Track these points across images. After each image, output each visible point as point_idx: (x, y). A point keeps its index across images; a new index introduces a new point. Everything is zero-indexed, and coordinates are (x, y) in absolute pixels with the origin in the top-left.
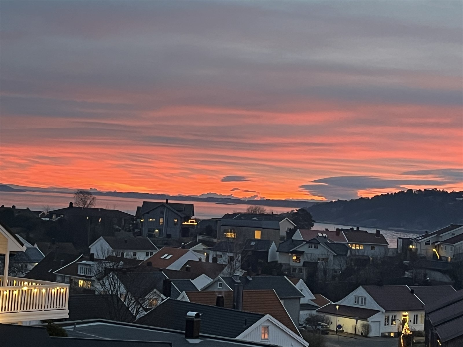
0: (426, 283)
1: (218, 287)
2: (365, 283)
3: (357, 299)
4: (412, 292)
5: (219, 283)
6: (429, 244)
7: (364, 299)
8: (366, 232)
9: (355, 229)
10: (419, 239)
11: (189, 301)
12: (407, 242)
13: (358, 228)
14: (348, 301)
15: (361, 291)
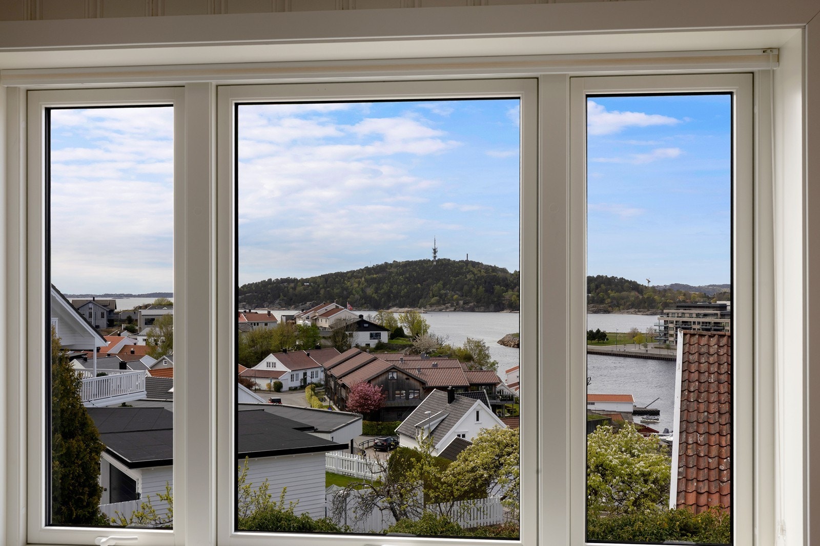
0: (318, 348)
1: (164, 364)
2: (274, 352)
3: (268, 364)
4: (308, 355)
5: (164, 361)
6: (309, 318)
7: (274, 365)
8: (256, 313)
9: (248, 311)
10: (301, 315)
11: (151, 376)
12: (292, 318)
13: (250, 311)
14: (262, 366)
15: (271, 358)
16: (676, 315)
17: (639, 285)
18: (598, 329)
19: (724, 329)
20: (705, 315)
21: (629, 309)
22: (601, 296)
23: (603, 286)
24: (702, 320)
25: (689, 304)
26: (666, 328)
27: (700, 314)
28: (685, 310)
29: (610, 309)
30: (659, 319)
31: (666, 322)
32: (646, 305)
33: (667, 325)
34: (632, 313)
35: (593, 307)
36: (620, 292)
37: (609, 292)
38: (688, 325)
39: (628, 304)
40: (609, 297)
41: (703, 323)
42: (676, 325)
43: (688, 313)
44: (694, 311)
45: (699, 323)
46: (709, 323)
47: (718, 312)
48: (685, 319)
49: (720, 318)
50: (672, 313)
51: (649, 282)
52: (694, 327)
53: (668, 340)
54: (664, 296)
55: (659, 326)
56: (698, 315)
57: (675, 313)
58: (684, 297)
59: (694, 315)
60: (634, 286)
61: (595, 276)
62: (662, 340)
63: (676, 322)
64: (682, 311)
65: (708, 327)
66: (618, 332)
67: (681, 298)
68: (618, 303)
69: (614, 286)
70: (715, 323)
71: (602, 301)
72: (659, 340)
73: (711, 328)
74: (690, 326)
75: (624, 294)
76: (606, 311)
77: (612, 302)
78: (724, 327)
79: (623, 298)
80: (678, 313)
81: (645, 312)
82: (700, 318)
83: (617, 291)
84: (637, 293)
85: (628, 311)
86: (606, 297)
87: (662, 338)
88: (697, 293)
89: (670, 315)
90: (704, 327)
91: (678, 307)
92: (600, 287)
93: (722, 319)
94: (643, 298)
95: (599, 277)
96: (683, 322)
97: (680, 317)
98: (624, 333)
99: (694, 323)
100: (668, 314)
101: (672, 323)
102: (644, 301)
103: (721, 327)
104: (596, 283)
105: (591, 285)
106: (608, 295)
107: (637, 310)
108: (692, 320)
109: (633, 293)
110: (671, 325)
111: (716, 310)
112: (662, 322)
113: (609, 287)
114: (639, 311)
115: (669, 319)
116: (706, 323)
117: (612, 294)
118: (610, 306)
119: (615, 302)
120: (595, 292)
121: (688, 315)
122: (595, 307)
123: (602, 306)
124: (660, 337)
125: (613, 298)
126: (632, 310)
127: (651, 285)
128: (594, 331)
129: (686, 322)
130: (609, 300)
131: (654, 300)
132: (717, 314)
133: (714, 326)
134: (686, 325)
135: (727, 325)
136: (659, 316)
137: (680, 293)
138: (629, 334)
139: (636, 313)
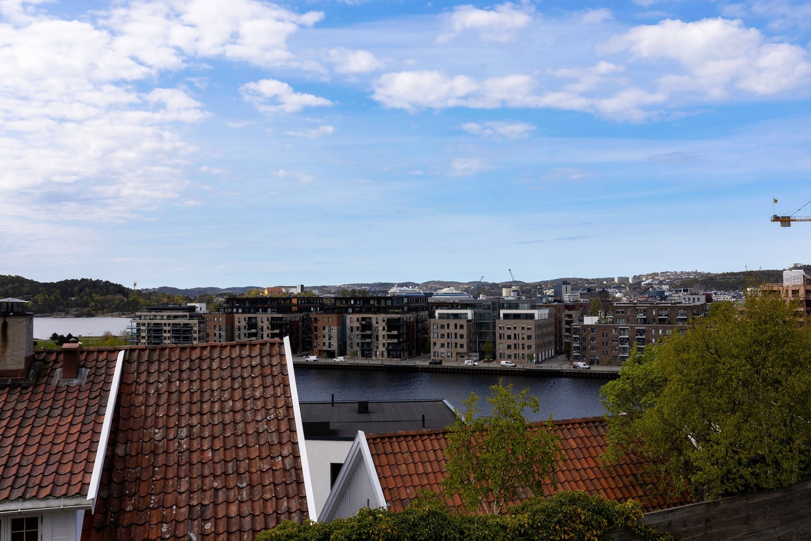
16: (148, 318)
17: (125, 288)
18: (70, 334)
19: (192, 329)
20: (176, 317)
21: (114, 312)
22: (85, 299)
23: (87, 290)
24: (172, 322)
25: (160, 307)
26: (138, 330)
27: (171, 316)
28: (157, 312)
29: (93, 312)
30: (131, 322)
31: (138, 324)
32: (130, 308)
33: (139, 328)
34: (116, 316)
35: (76, 311)
36: (105, 295)
37: (93, 295)
38: (159, 327)
39: (113, 307)
40: (93, 301)
41: (173, 324)
42: (148, 327)
43: (160, 315)
44: (165, 314)
45: (169, 324)
46: (179, 324)
47: (187, 314)
48: (156, 322)
49: (189, 320)
50: (144, 316)
51: (135, 285)
52: (164, 328)
53: (140, 342)
54: (149, 299)
55: (132, 329)
56: (169, 317)
57: (147, 316)
58: (168, 299)
59: (165, 318)
60: (120, 289)
61: (79, 279)
62: (135, 342)
63: (148, 324)
64: (154, 313)
65: (178, 328)
66: (90, 336)
67: (165, 300)
68: (102, 306)
69: (99, 289)
70: (184, 324)
71: (86, 305)
72: (132, 342)
73: (180, 329)
74: (161, 328)
75: (109, 297)
76: (90, 315)
77: (96, 305)
78: (192, 327)
79: (108, 302)
80: (150, 316)
81: (129, 314)
82: (170, 319)
83: (102, 294)
84: (122, 296)
85: (112, 314)
86: (90, 300)
87: (135, 341)
88: (181, 295)
89: (143, 318)
90: (174, 328)
91: (150, 310)
92: (84, 290)
93: (190, 321)
94: (128, 301)
95: (83, 280)
96: (154, 324)
97: (152, 319)
98: (98, 337)
99: (165, 324)
100: (140, 317)
101: (144, 325)
102: (129, 303)
103: (189, 327)
104: (80, 286)
105: (75, 288)
106: (92, 298)
107: (121, 313)
108: (163, 322)
109: (118, 296)
110: (143, 328)
111: (186, 312)
112: (135, 324)
113: (93, 290)
114: (123, 314)
115: (142, 321)
116: (176, 324)
117: (97, 297)
118: (94, 310)
119: (99, 305)
120: (79, 295)
121: (160, 317)
122: (79, 311)
123: (85, 309)
124: (133, 340)
125: (98, 301)
126: (116, 313)
127: (138, 288)
128: (65, 336)
129: (158, 324)
130: (93, 304)
131: (138, 303)
132: (186, 315)
133: (183, 327)
134: (157, 327)
135: (195, 326)
136: (131, 319)
137: (164, 295)
138: (101, 337)
139: (120, 316)
